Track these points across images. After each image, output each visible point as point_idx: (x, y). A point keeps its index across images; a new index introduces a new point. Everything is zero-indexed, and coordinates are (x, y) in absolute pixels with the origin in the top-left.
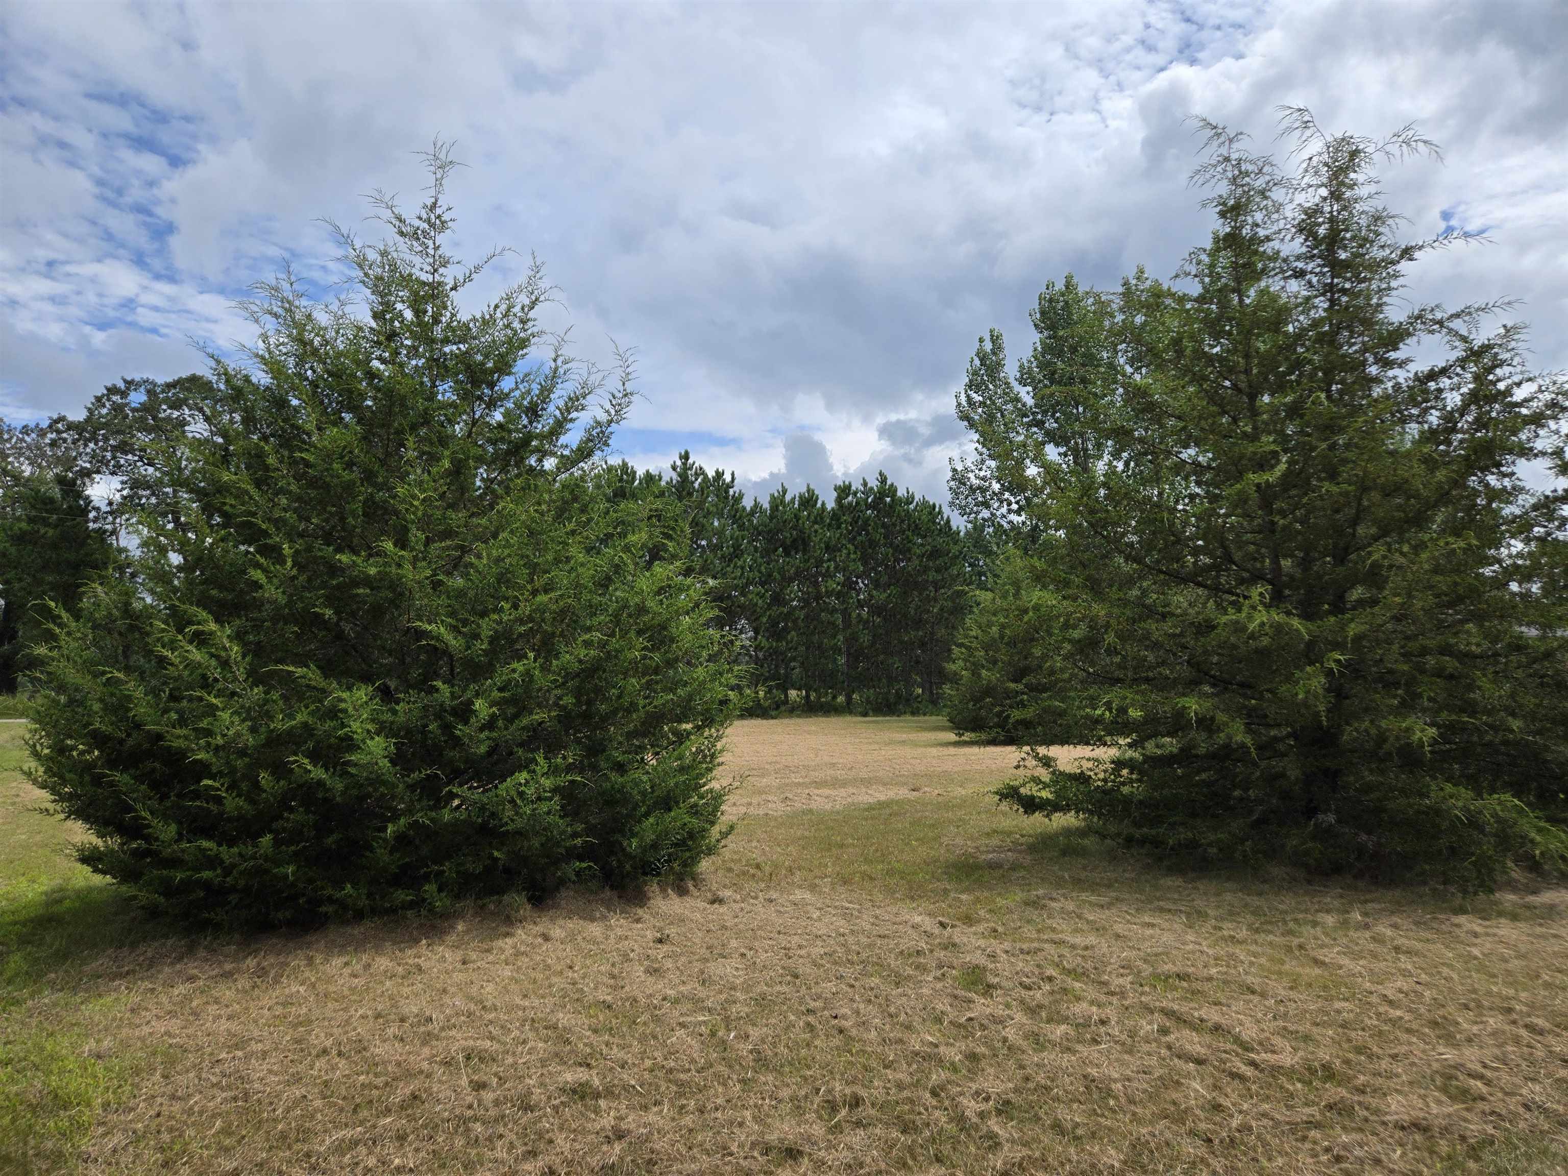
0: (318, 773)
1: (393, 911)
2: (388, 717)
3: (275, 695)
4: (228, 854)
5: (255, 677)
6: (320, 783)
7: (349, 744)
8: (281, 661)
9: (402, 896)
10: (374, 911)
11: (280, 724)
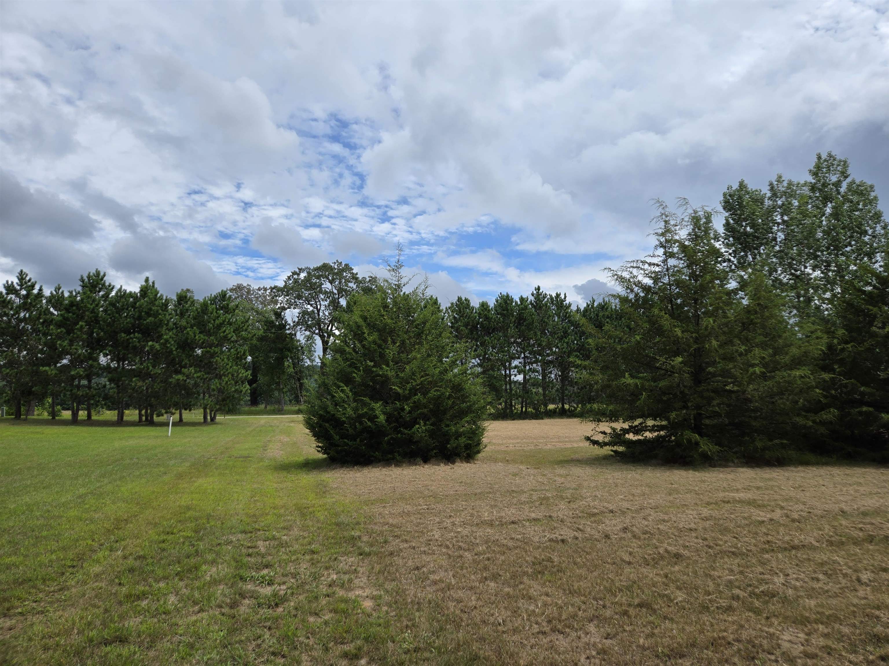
0: (369, 424)
1: (388, 460)
2: (385, 410)
3: (359, 405)
4: (350, 443)
5: (355, 401)
6: (370, 426)
7: (376, 417)
8: (360, 396)
9: (390, 456)
10: (383, 460)
11: (360, 412)
